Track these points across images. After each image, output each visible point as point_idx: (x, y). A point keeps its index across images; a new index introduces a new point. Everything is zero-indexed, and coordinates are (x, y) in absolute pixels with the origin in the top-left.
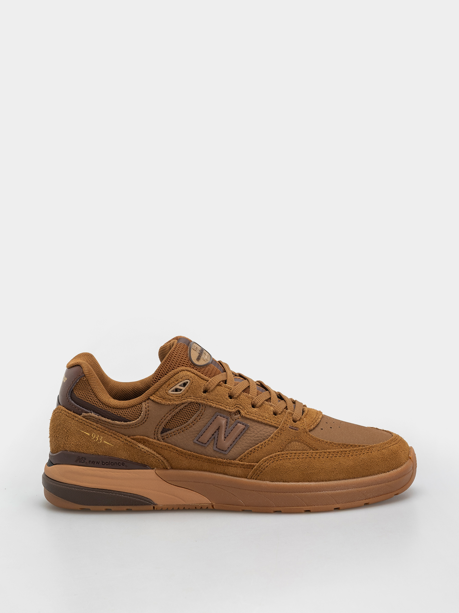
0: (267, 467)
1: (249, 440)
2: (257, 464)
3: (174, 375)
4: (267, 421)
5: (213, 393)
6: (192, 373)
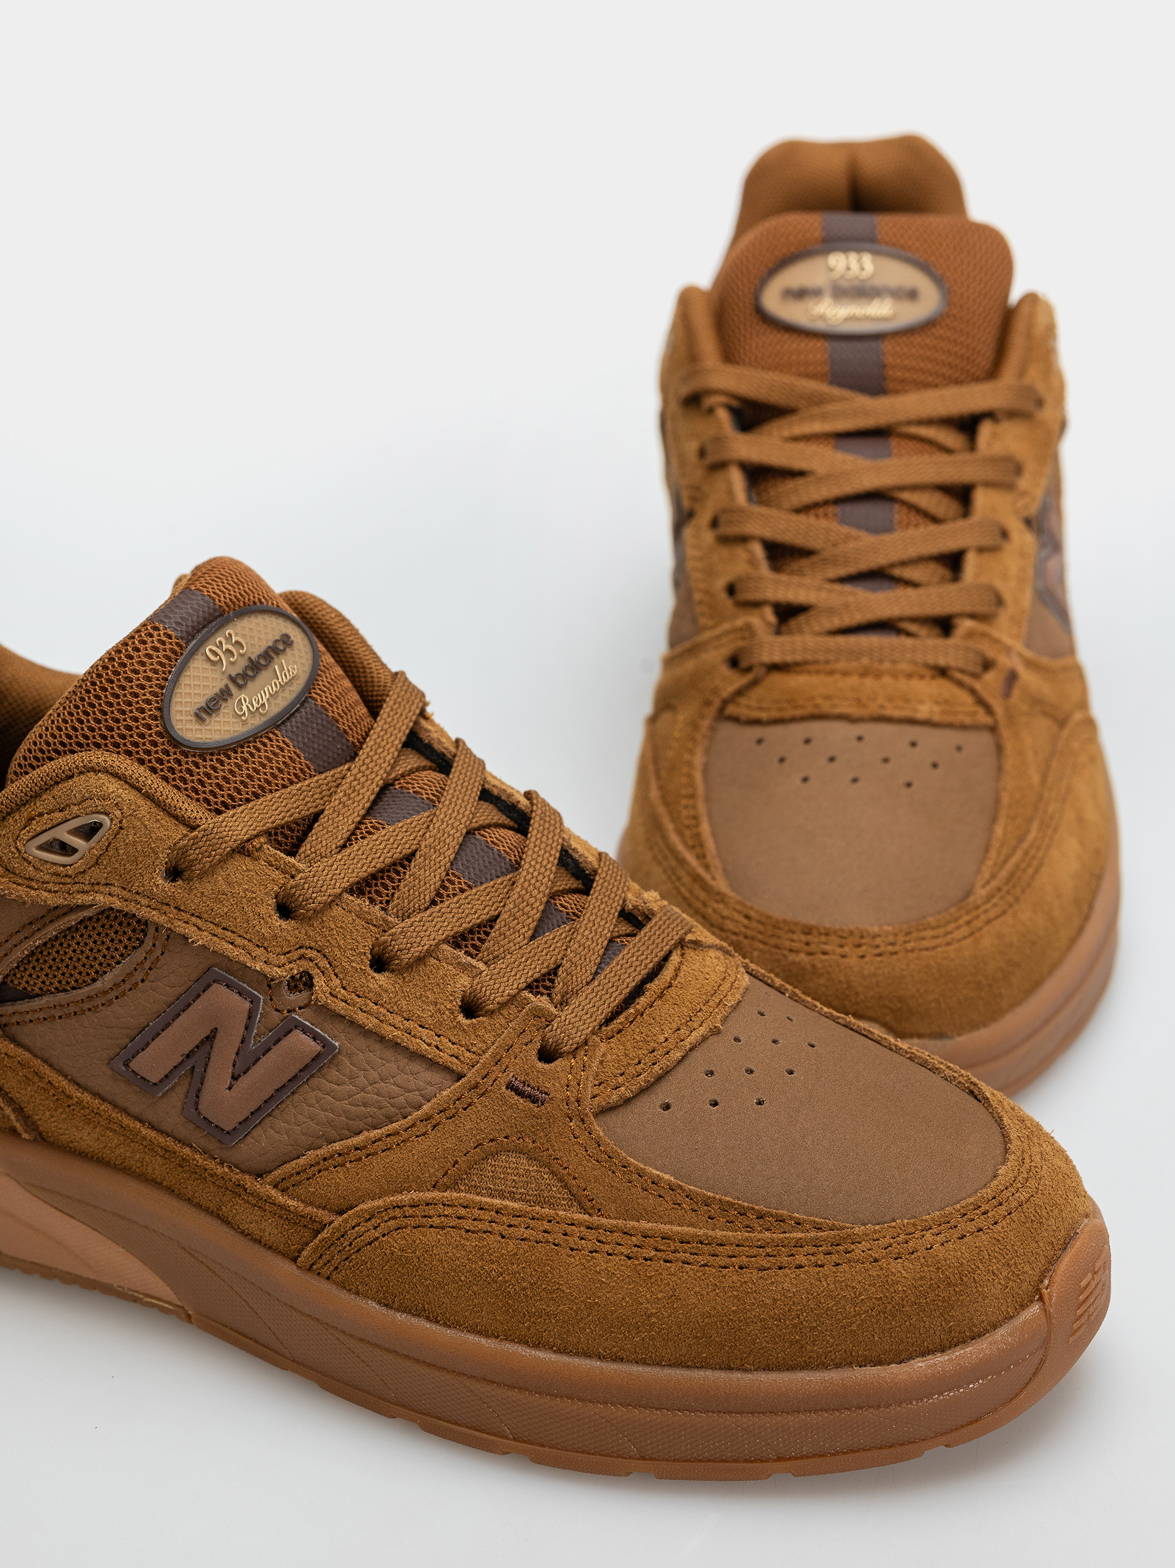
0: (370, 1244)
1: (326, 1110)
2: (338, 1220)
3: (57, 783)
4: (423, 1041)
5: (207, 887)
6: (127, 786)
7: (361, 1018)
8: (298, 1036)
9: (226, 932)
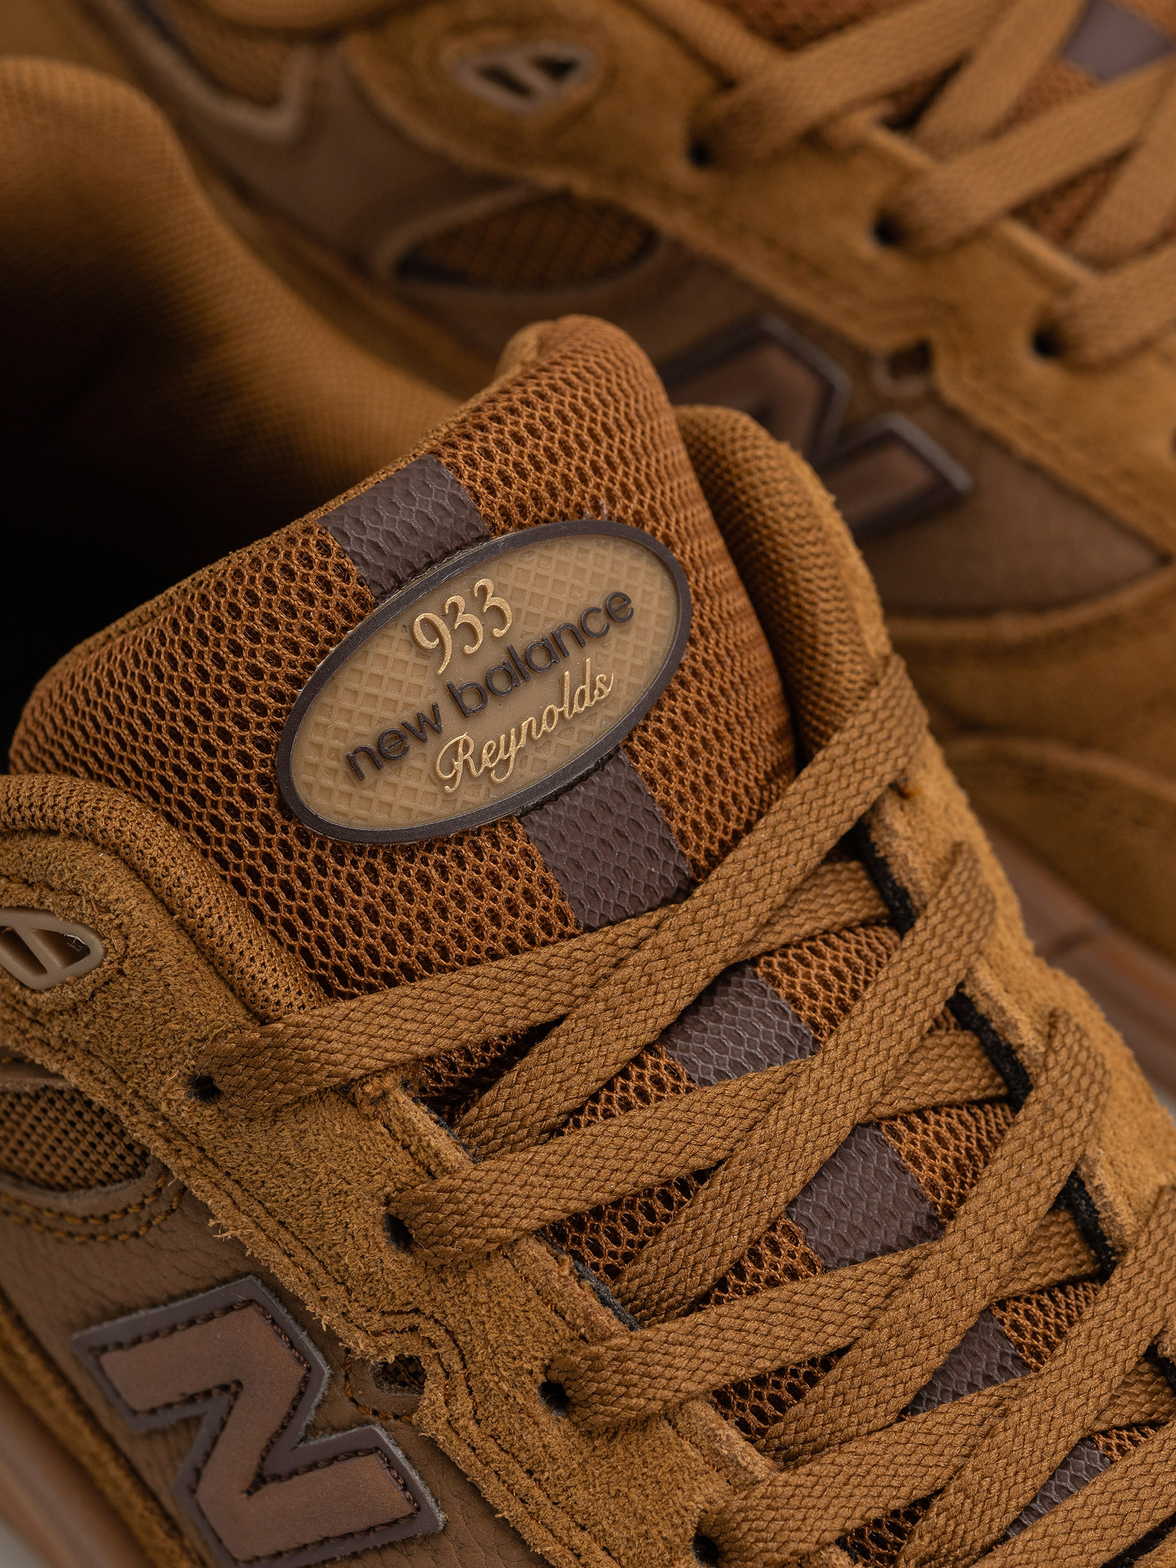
5: (259, 1140)
6: (149, 896)
7: (493, 1490)
8: (370, 1468)
9: (282, 1231)
